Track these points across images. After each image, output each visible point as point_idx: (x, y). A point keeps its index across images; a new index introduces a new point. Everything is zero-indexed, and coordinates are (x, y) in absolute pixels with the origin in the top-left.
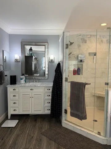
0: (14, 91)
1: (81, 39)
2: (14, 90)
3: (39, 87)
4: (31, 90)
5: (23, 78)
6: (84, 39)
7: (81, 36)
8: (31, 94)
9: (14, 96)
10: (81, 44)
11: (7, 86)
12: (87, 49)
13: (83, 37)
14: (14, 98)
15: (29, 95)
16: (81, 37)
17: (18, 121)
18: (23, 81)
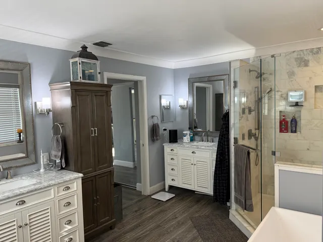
0: (171, 152)
1: (296, 59)
2: (172, 150)
3: (203, 149)
4: (193, 152)
5: (187, 134)
6: (302, 58)
7: (295, 53)
8: (192, 159)
9: (172, 159)
10: (296, 70)
11: (164, 144)
12: (310, 78)
13: (300, 55)
14: (172, 161)
15: (190, 161)
16: (295, 55)
17: (174, 195)
18: (186, 139)
